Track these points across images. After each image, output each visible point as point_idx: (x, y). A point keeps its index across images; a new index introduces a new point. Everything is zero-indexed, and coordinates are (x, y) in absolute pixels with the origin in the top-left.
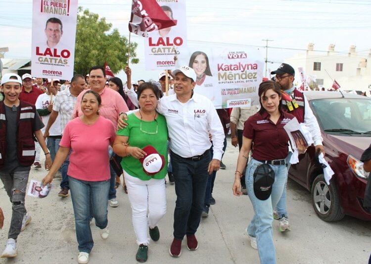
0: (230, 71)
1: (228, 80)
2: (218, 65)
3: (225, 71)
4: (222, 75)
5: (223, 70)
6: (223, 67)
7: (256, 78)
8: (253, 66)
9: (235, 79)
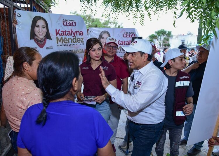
0: (65, 36)
1: (64, 44)
2: (56, 30)
3: (61, 36)
4: (60, 39)
5: (60, 35)
6: (60, 33)
7: (83, 42)
8: (80, 33)
9: (69, 43)
